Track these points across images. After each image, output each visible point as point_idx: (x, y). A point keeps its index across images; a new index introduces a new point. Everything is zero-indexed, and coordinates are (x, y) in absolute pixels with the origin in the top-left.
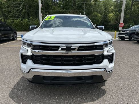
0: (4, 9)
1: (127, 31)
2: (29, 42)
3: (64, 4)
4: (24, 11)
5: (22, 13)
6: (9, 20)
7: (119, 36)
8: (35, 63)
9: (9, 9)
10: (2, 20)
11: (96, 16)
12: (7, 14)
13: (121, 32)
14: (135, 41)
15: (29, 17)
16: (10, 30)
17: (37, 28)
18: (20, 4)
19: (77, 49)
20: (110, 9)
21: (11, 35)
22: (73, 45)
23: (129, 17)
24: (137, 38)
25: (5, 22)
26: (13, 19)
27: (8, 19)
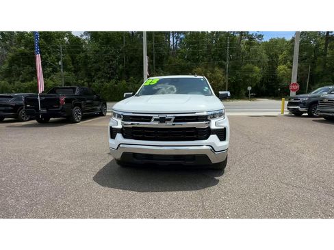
0: (90, 66)
1: (304, 97)
2: (120, 113)
3: (189, 52)
4: (121, 67)
5: (117, 71)
6: (96, 84)
7: (288, 109)
8: (125, 137)
9: (96, 65)
10: (86, 83)
11: (251, 71)
12: (93, 74)
13: (292, 100)
14: (320, 116)
15: (129, 77)
16: (96, 100)
17: (132, 95)
18: (114, 57)
19: (172, 120)
20: (281, 57)
21: (98, 108)
22: (168, 115)
23: (321, 70)
24: (321, 112)
25: (90, 86)
26: (102, 82)
27: (94, 82)
